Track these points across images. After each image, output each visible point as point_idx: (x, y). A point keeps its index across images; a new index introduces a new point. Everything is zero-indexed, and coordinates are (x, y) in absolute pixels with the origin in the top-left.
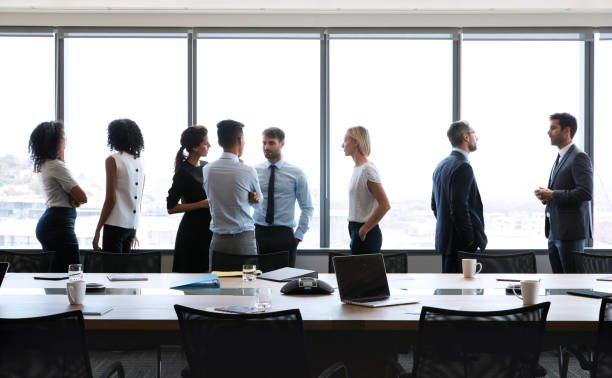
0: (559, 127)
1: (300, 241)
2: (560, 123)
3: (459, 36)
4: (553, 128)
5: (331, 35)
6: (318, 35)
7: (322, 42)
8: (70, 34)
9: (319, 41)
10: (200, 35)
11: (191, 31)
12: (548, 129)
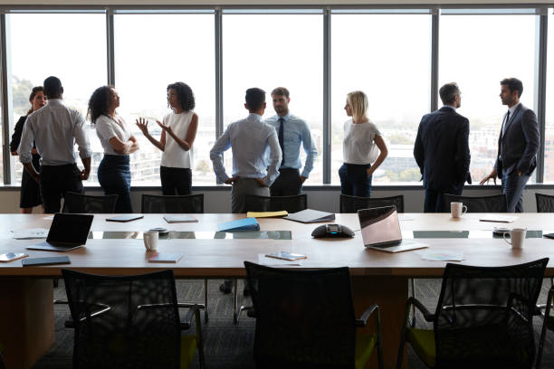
0: (509, 91)
1: (307, 178)
2: (510, 87)
3: (438, 12)
4: (503, 91)
5: (333, 11)
6: (321, 11)
7: (325, 17)
8: (118, 11)
9: (322, 16)
10: (224, 11)
11: (217, 8)
12: (500, 92)
